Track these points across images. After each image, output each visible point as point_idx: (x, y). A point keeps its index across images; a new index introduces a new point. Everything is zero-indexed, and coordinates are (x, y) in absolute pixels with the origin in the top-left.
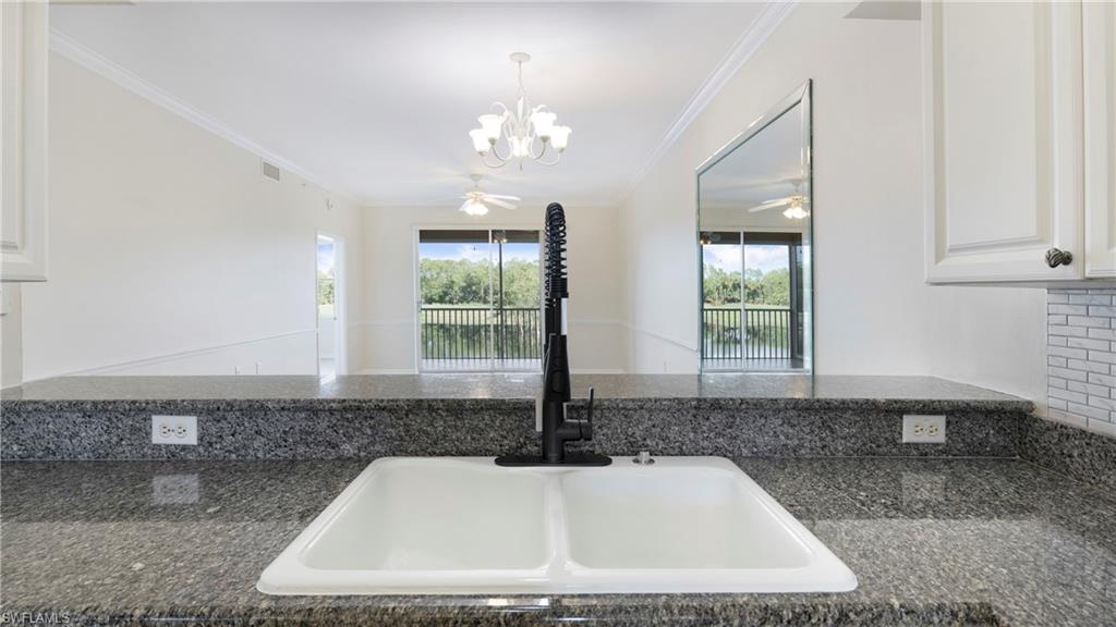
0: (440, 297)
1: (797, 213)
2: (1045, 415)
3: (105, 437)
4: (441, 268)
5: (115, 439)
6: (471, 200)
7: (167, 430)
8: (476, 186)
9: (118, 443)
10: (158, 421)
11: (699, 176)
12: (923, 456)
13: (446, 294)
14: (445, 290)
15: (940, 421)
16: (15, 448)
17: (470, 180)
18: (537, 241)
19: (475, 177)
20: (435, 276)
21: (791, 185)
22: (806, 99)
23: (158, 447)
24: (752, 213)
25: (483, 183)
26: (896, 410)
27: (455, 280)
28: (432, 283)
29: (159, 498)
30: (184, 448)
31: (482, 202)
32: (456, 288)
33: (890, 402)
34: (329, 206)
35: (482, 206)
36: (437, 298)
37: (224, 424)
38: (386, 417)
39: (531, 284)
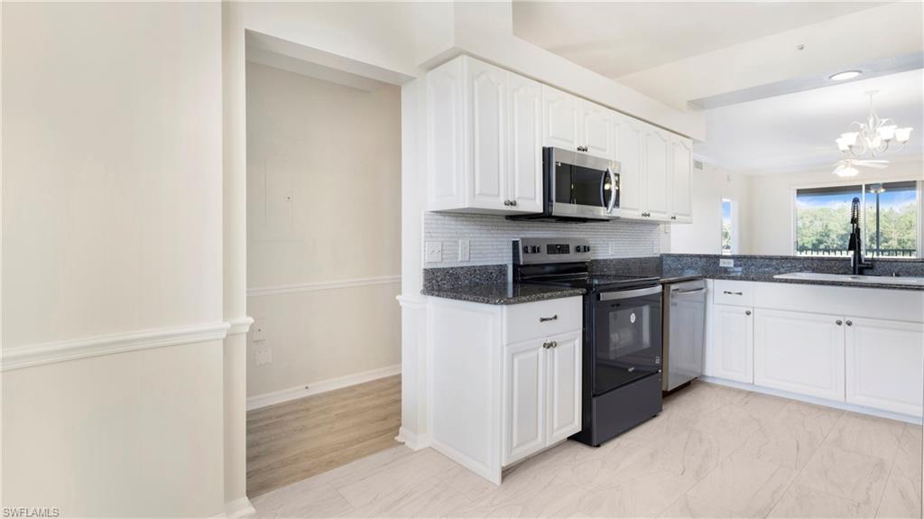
0: (813, 245)
4: (815, 216)
5: (708, 265)
6: (843, 166)
7: (724, 263)
10: (721, 260)
13: (821, 242)
14: (818, 237)
20: (808, 224)
23: (721, 267)
27: (830, 227)
28: (804, 231)
30: (729, 268)
31: (854, 166)
32: (833, 236)
34: (729, 179)
35: (853, 169)
36: (810, 246)
37: (742, 262)
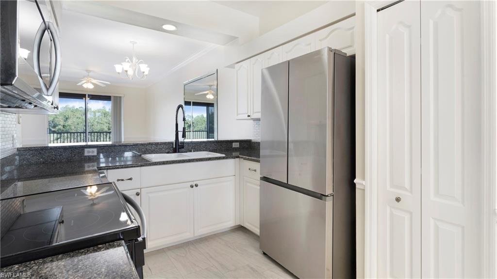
1: (210, 97)
2: (253, 141)
3: (71, 155)
5: (73, 155)
7: (89, 152)
8: (88, 75)
9: (74, 156)
10: (86, 150)
11: (185, 85)
12: (236, 149)
15: (238, 143)
16: (41, 160)
17: (85, 72)
18: (110, 100)
19: (88, 71)
21: (208, 87)
22: (216, 73)
23: (86, 156)
24: (196, 96)
25: (91, 74)
26: (232, 142)
29: (86, 169)
30: (93, 156)
31: (91, 82)
33: (231, 140)
35: (91, 84)
37: (103, 150)
38: (142, 147)
39: (80, 120)
